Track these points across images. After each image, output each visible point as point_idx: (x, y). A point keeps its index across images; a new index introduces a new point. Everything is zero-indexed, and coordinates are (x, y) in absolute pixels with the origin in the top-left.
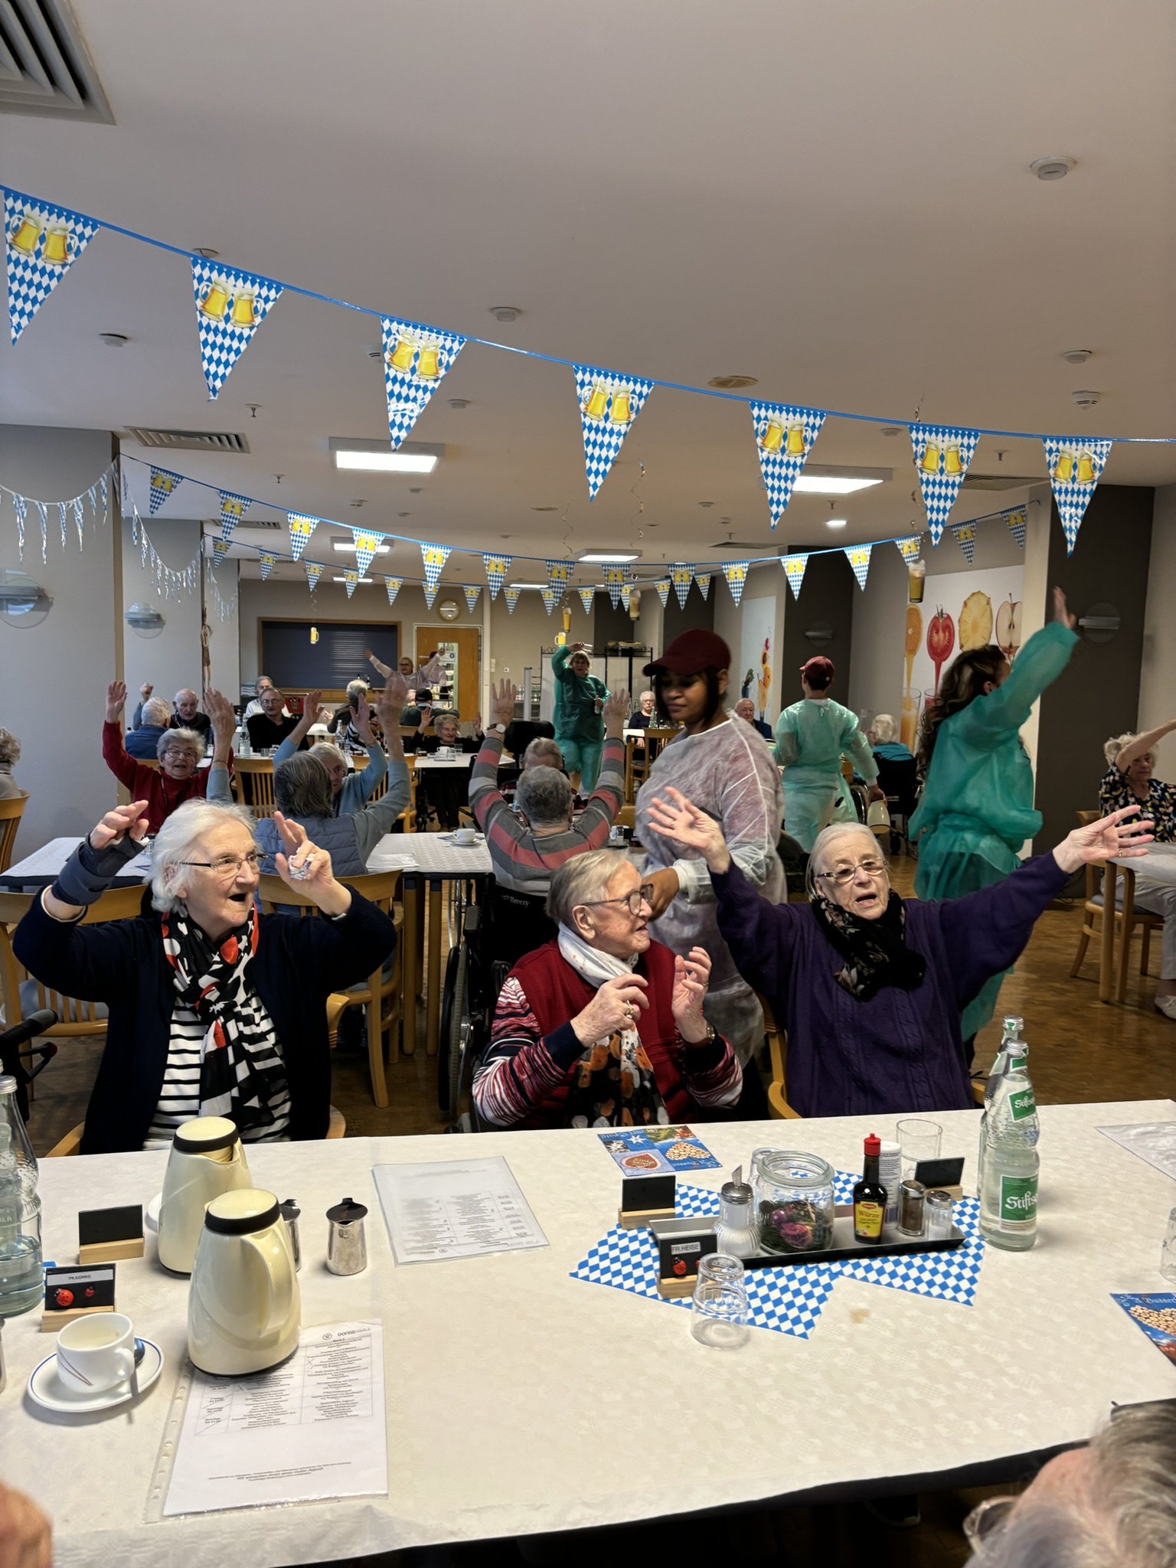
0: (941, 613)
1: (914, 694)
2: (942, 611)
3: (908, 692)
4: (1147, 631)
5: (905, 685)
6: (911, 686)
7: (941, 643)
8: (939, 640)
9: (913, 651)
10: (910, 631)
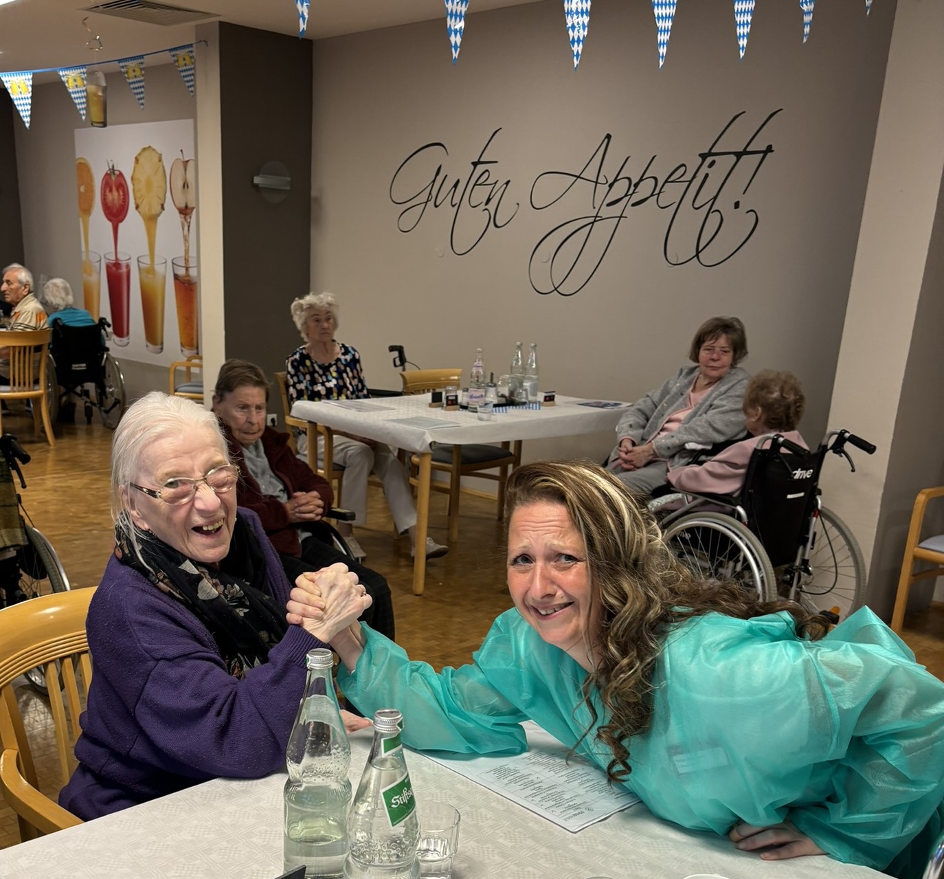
0: (113, 170)
1: (94, 258)
2: (113, 166)
3: (87, 255)
4: (314, 193)
5: (83, 248)
6: (90, 249)
7: (116, 202)
8: (113, 200)
9: (87, 210)
10: (82, 189)
